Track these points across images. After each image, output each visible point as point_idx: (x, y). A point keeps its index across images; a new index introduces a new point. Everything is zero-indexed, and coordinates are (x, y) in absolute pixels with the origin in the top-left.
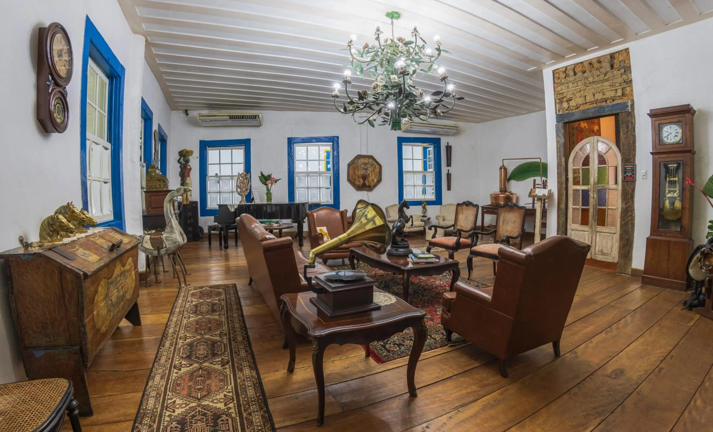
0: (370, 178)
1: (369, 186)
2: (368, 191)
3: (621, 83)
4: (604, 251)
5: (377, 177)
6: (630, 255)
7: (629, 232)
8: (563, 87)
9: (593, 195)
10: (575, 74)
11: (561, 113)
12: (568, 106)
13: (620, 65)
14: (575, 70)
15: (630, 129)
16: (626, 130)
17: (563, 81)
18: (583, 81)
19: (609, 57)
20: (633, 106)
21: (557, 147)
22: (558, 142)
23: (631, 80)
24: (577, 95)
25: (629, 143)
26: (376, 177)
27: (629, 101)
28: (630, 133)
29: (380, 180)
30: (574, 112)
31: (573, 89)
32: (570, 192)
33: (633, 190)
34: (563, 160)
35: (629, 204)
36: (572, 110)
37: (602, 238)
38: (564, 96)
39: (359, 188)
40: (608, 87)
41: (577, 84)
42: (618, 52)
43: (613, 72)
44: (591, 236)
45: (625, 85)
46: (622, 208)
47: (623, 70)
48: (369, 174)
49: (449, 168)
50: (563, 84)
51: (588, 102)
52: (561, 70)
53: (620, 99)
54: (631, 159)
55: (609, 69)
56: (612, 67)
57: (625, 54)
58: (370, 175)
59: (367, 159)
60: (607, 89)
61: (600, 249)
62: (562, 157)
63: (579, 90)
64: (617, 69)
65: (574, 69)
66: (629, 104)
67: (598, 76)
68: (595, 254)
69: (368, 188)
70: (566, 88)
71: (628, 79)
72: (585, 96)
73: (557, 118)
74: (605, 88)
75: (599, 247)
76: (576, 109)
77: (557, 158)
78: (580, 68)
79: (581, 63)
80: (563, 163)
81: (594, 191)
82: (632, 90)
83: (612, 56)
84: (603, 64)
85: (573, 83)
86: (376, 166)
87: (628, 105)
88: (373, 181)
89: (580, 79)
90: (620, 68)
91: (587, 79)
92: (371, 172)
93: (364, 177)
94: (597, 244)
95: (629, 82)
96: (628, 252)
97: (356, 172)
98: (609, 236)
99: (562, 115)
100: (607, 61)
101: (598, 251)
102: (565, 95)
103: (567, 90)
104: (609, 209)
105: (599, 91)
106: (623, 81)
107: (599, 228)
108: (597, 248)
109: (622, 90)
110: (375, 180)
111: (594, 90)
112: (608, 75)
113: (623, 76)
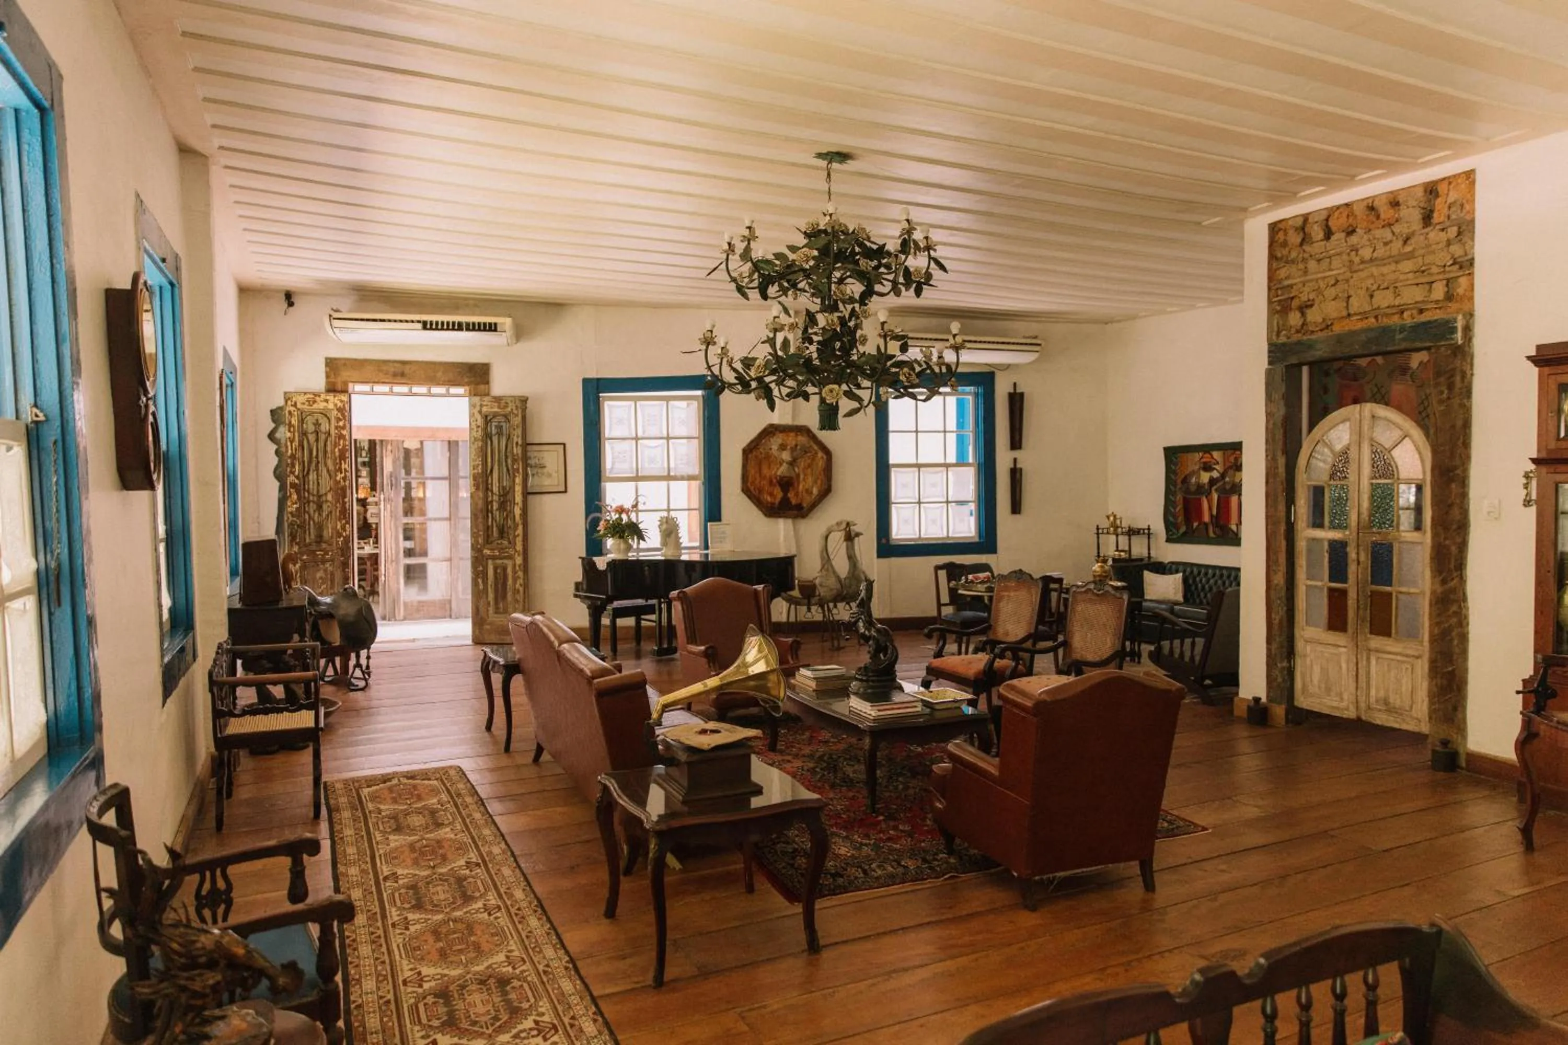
0: (801, 487)
1: (799, 507)
2: (795, 517)
3: (1445, 266)
4: (1391, 700)
5: (819, 482)
6: (1460, 716)
7: (1455, 657)
8: (1293, 269)
9: (1358, 554)
10: (1328, 234)
11: (1283, 339)
12: (1300, 323)
13: (1449, 217)
14: (1330, 223)
15: (1457, 390)
16: (1446, 392)
17: (1294, 255)
18: (1345, 257)
19: (1420, 193)
20: (1468, 329)
21: (1267, 428)
22: (1269, 415)
23: (1473, 259)
24: (1326, 293)
25: (1453, 427)
26: (815, 482)
27: (1460, 317)
28: (1456, 401)
29: (826, 491)
30: (1316, 341)
31: (1319, 275)
32: (1301, 545)
33: (1463, 546)
34: (1282, 461)
35: (1452, 584)
36: (1313, 332)
37: (1386, 668)
38: (1292, 295)
39: (772, 511)
40: (1411, 276)
41: (1330, 263)
42: (1449, 180)
43: (1427, 234)
44: (1355, 660)
45: (1454, 271)
46: (1433, 592)
47: (1455, 229)
48: (798, 475)
49: (1017, 454)
50: (1293, 262)
51: (1355, 314)
52: (1290, 223)
53: (1440, 308)
54: (1456, 468)
55: (1417, 225)
56: (1427, 218)
57: (1463, 186)
58: (802, 477)
59: (792, 434)
60: (1407, 280)
61: (1382, 694)
62: (1279, 453)
63: (1333, 282)
64: (1438, 227)
65: (1327, 220)
66: (1460, 324)
67: (1386, 244)
68: (1369, 708)
69: (795, 512)
70: (1300, 273)
71: (1466, 255)
72: (1349, 297)
73: (1270, 352)
74: (1402, 277)
75: (1377, 691)
76: (1321, 330)
77: (1267, 456)
78: (1343, 220)
79: (1347, 205)
80: (1282, 470)
81: (1358, 546)
82: (1472, 286)
83: (1431, 190)
84: (1404, 212)
85: (1319, 261)
86: (816, 453)
87: (1456, 328)
88: (808, 491)
89: (1338, 250)
90: (1448, 224)
91: (1357, 251)
92: (805, 469)
93: (786, 484)
94: (1373, 683)
95: (1466, 265)
96: (1455, 709)
97: (765, 471)
98: (1403, 662)
99: (1284, 345)
100: (1415, 204)
101: (1377, 701)
102: (1297, 293)
103: (1302, 279)
104: (1401, 593)
105: (1385, 285)
106: (1451, 262)
107: (1376, 642)
108: (1373, 692)
109: (1447, 285)
110: (815, 491)
111: (1371, 281)
112: (1412, 241)
113: (1452, 248)
